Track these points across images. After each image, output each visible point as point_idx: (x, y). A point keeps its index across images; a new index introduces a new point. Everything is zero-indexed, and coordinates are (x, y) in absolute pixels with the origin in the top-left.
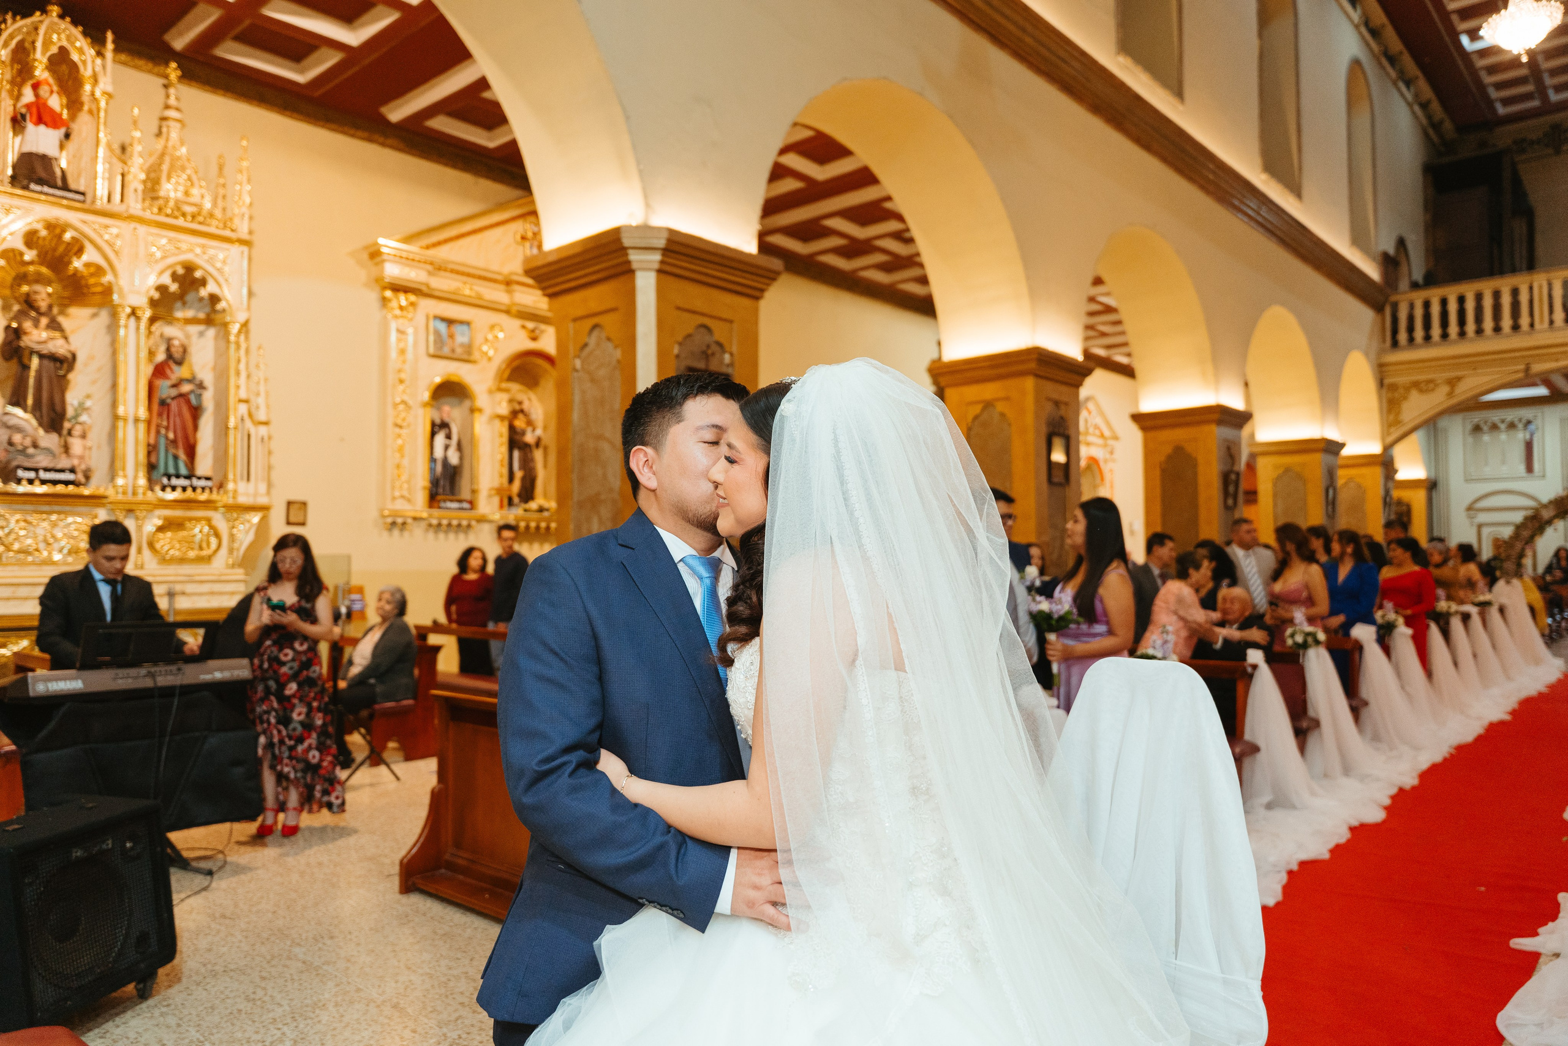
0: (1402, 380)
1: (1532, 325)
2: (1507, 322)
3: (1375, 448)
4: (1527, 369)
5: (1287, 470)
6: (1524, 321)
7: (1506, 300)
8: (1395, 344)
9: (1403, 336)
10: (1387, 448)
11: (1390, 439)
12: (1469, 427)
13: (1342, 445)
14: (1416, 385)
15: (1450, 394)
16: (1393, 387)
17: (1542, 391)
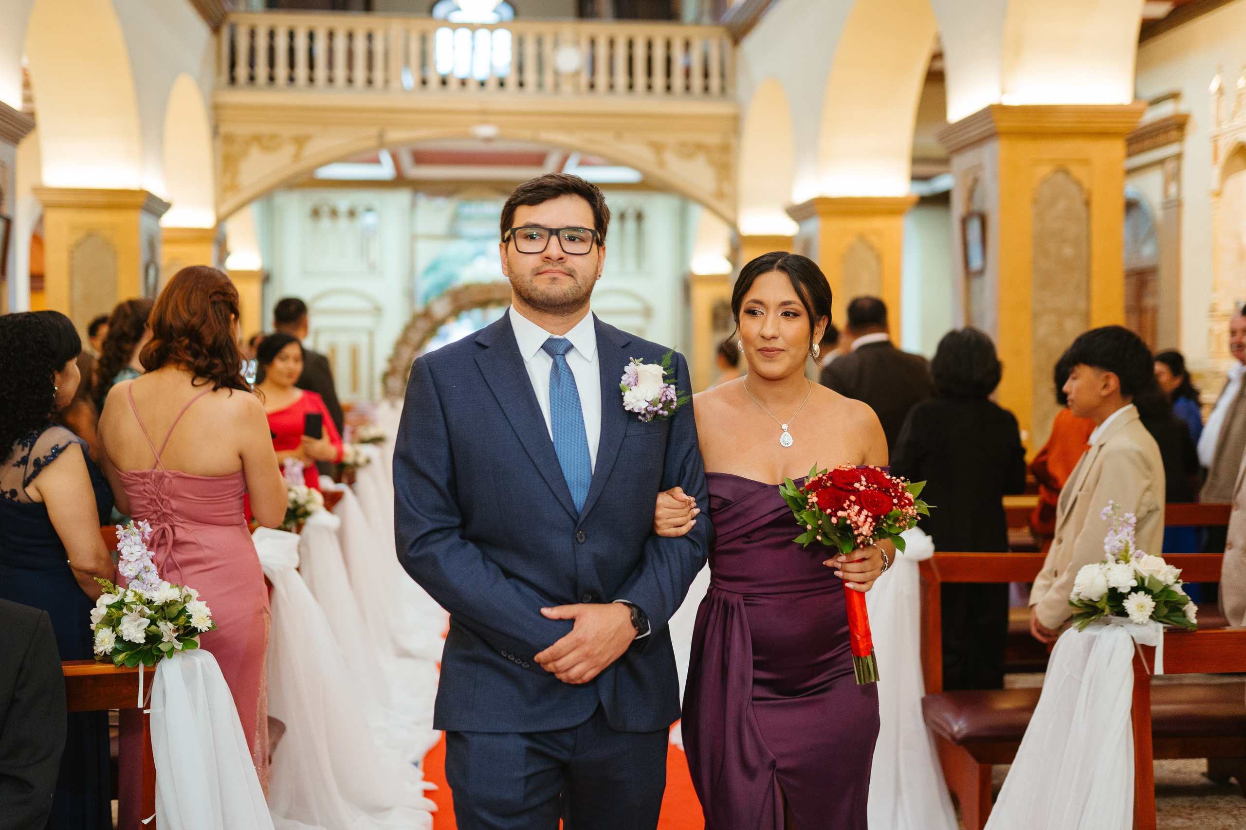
0: (241, 129)
1: (387, 82)
2: (360, 74)
3: (206, 220)
4: (381, 136)
5: (91, 234)
6: (379, 75)
7: (360, 45)
8: (233, 80)
9: (242, 71)
10: (221, 221)
11: (225, 209)
12: (308, 206)
13: (167, 206)
14: (257, 139)
15: (297, 157)
16: (229, 139)
17: (385, 170)
